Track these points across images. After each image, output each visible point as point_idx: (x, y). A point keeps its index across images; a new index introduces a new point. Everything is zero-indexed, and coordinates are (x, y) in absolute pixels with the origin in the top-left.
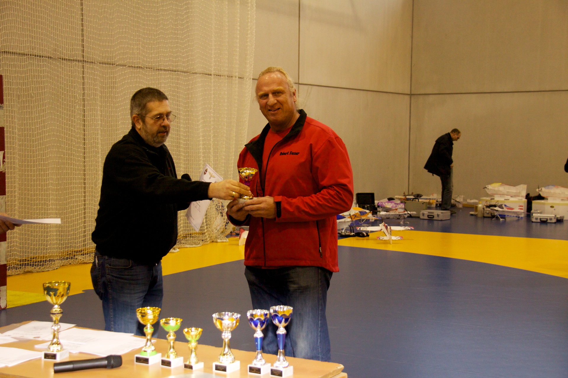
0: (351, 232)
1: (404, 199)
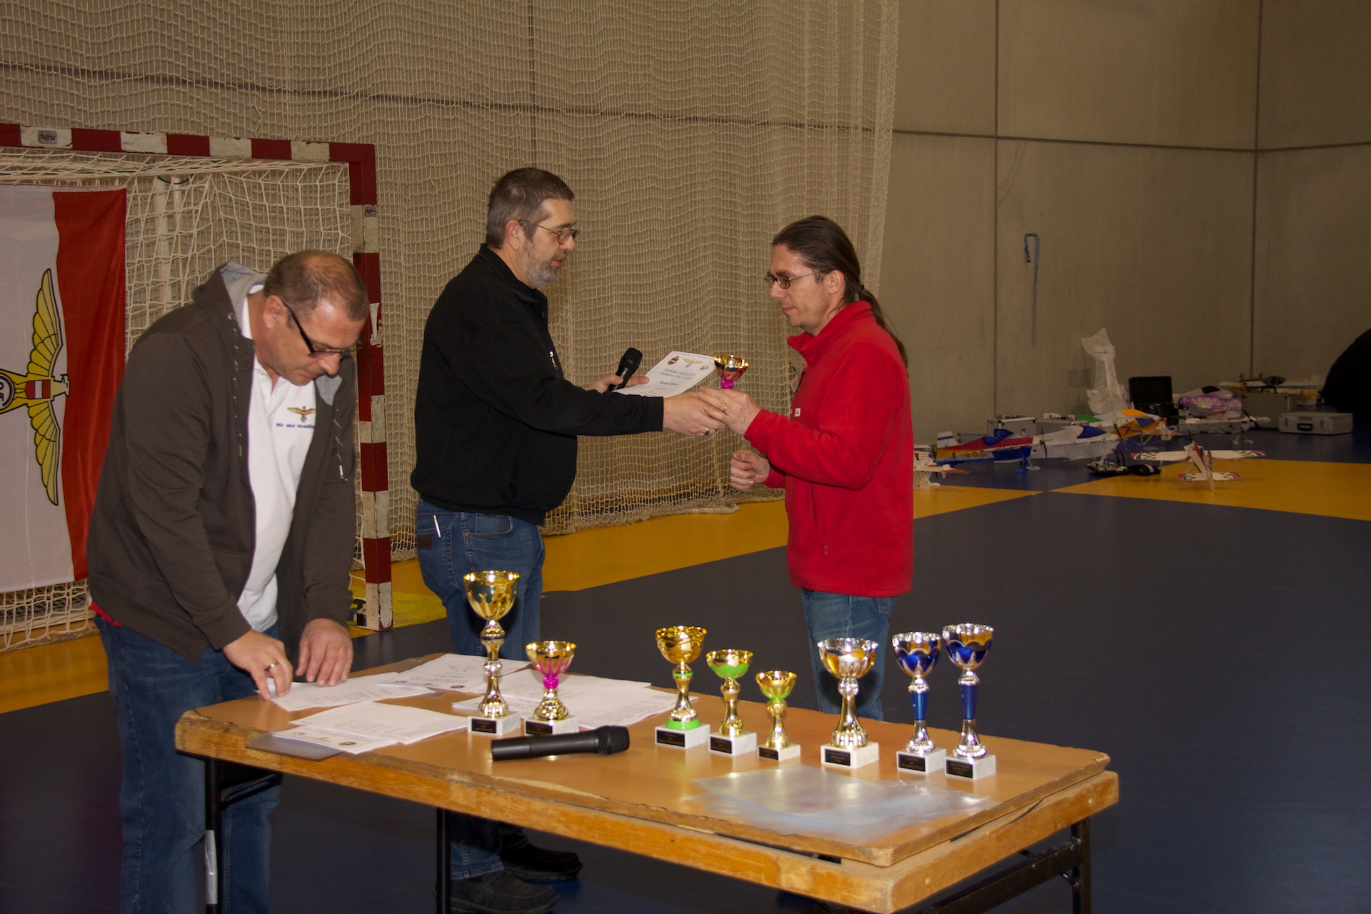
0: (1119, 465)
1: (1241, 389)
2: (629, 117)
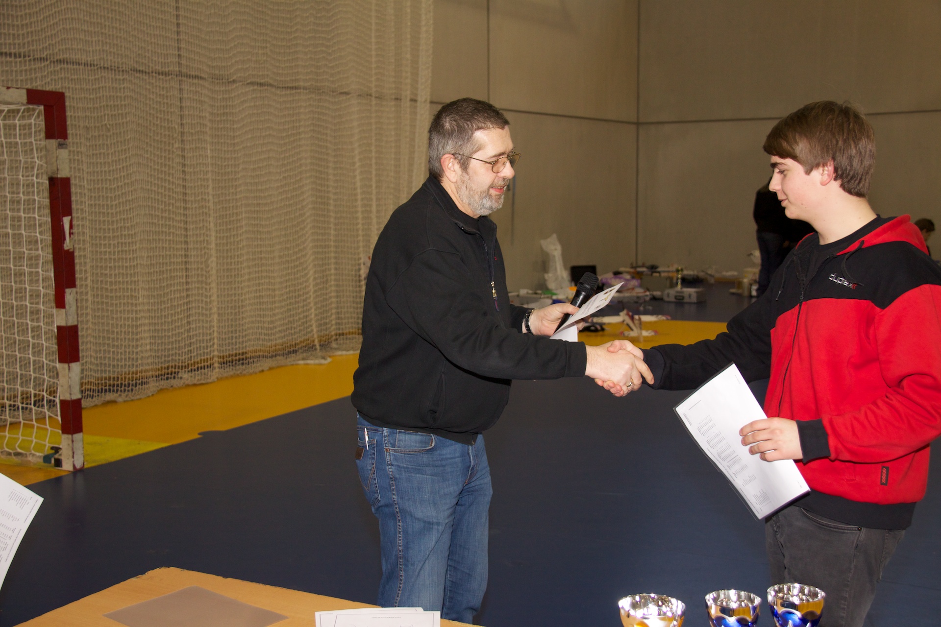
2: (252, 83)
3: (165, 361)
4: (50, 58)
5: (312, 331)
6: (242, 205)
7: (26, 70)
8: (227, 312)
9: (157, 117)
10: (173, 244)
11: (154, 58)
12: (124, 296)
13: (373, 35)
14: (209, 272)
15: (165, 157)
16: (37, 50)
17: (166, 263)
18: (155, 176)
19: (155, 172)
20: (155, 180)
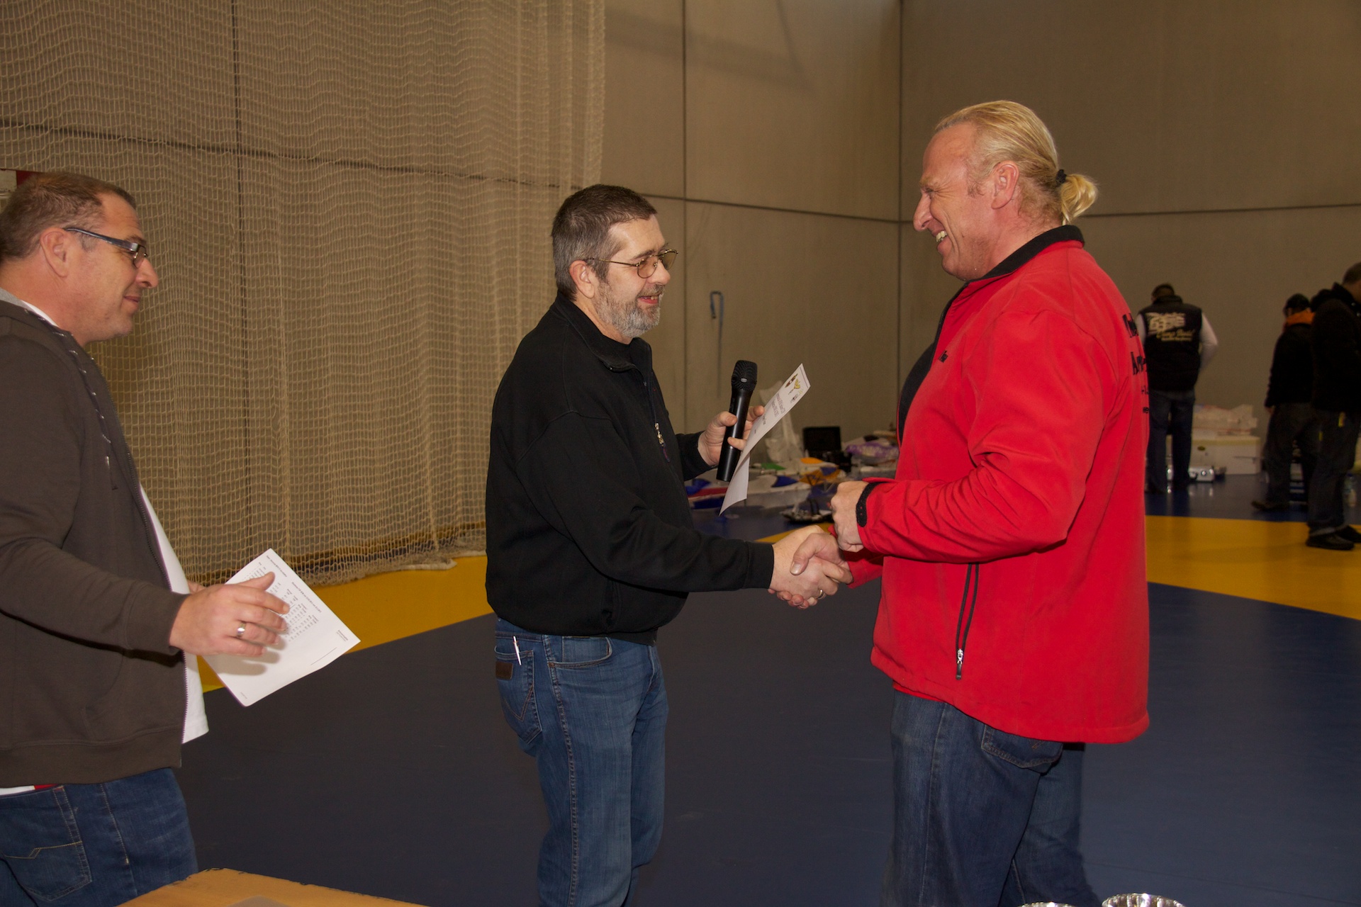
0: (813, 514)
2: (344, 163)
3: (213, 565)
4: (51, 127)
5: (428, 521)
6: (327, 338)
7: (15, 144)
8: (304, 493)
9: (205, 212)
10: (227, 395)
11: (201, 127)
12: (155, 471)
13: (518, 94)
14: (279, 435)
15: (216, 269)
16: (32, 115)
17: (217, 423)
18: (201, 296)
19: (201, 291)
20: (201, 302)
